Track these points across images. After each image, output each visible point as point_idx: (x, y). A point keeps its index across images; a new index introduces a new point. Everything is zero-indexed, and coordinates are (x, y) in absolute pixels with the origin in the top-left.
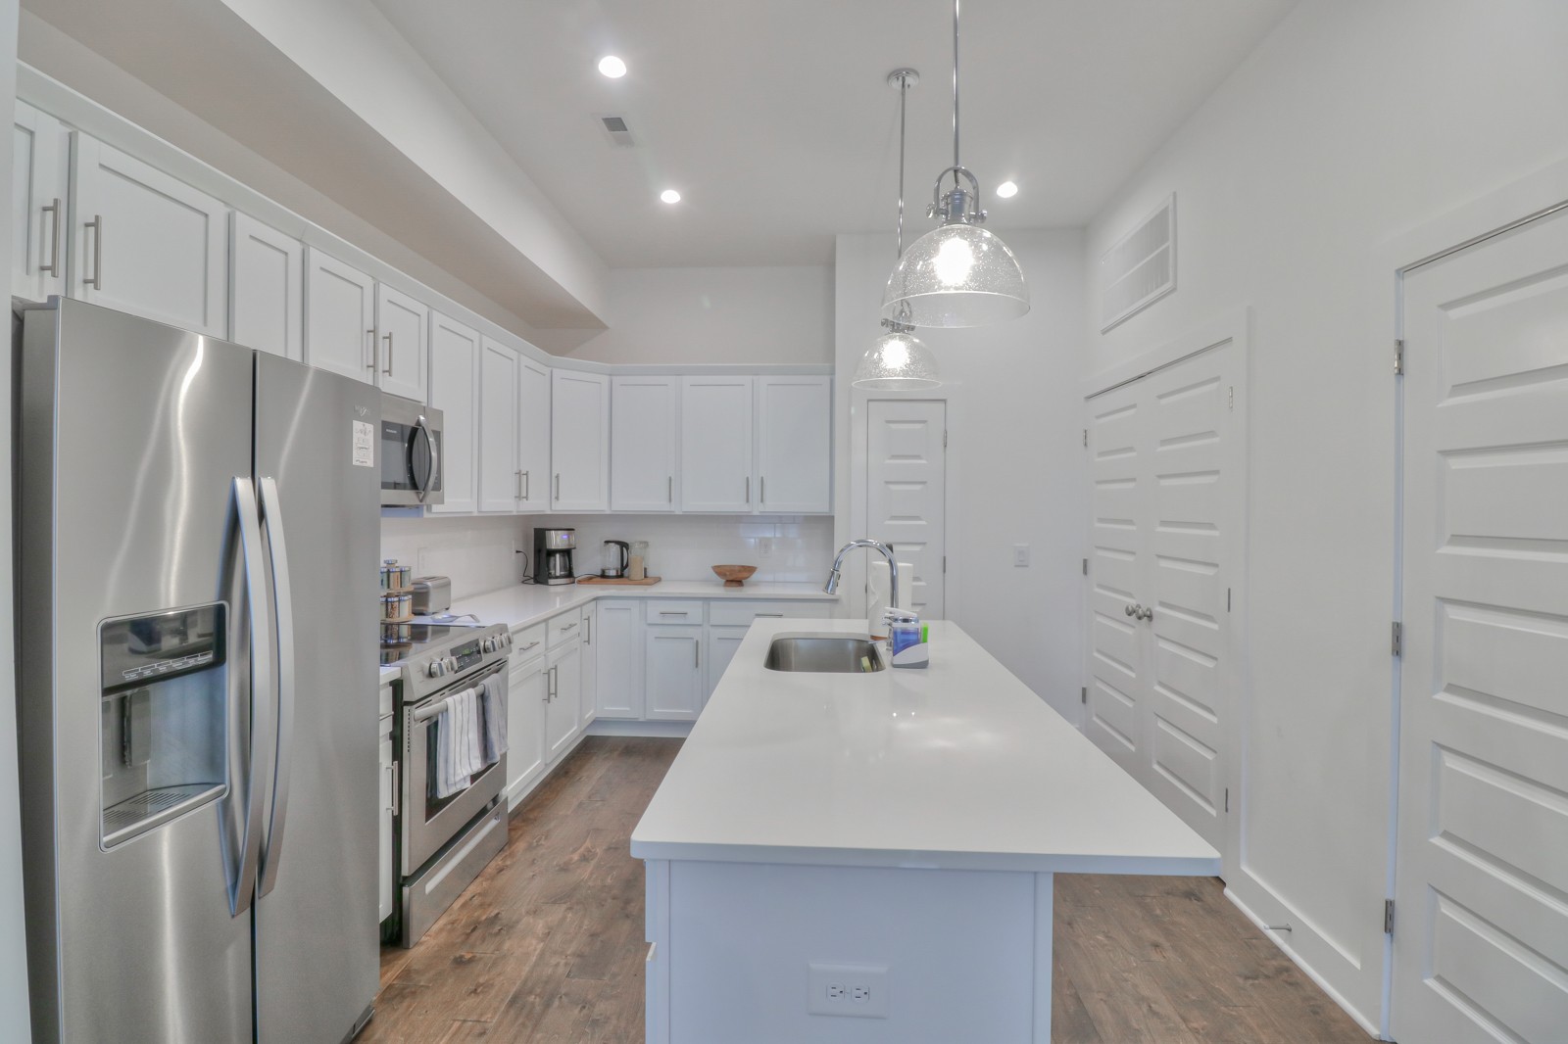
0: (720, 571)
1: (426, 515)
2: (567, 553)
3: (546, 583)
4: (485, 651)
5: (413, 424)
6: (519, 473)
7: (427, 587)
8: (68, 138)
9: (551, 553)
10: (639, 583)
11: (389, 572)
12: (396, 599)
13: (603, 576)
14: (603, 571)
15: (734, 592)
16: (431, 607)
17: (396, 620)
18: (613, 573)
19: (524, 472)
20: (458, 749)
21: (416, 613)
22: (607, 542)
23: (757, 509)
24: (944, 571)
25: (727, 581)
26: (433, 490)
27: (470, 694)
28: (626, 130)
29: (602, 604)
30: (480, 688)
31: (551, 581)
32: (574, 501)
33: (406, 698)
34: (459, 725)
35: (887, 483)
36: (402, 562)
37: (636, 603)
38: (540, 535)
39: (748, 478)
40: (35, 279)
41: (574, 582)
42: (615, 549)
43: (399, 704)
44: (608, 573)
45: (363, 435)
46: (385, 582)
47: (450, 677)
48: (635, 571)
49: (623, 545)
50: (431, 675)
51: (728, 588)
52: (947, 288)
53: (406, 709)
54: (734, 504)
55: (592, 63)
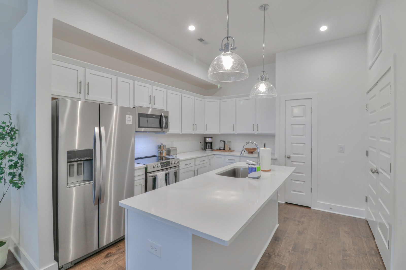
0: (247, 149)
1: (166, 134)
2: (211, 143)
3: (205, 150)
4: (171, 164)
5: (160, 115)
6: (194, 124)
7: (170, 150)
8: (85, 70)
9: (207, 143)
10: (227, 151)
11: (161, 146)
12: (162, 152)
13: (220, 149)
14: (220, 148)
15: (250, 155)
16: (171, 154)
17: (162, 156)
18: (222, 149)
19: (195, 124)
20: (160, 184)
21: (167, 155)
22: (221, 141)
23: (257, 133)
24: (312, 153)
25: (249, 152)
26: (164, 128)
27: (164, 173)
28: (204, 41)
29: (216, 156)
30: (167, 172)
31: (207, 150)
32: (211, 131)
33: (147, 172)
34: (160, 179)
35: (292, 125)
36: (164, 144)
37: (223, 156)
38: (205, 139)
39: (253, 125)
40: (79, 94)
41: (212, 150)
42: (223, 142)
43: (146, 173)
44: (221, 149)
45: (129, 118)
46: (160, 148)
47: (160, 168)
48: (227, 148)
49: (224, 142)
50: (154, 167)
51: (249, 154)
52: (227, 70)
53: (147, 174)
54: (250, 132)
55: (187, 28)
